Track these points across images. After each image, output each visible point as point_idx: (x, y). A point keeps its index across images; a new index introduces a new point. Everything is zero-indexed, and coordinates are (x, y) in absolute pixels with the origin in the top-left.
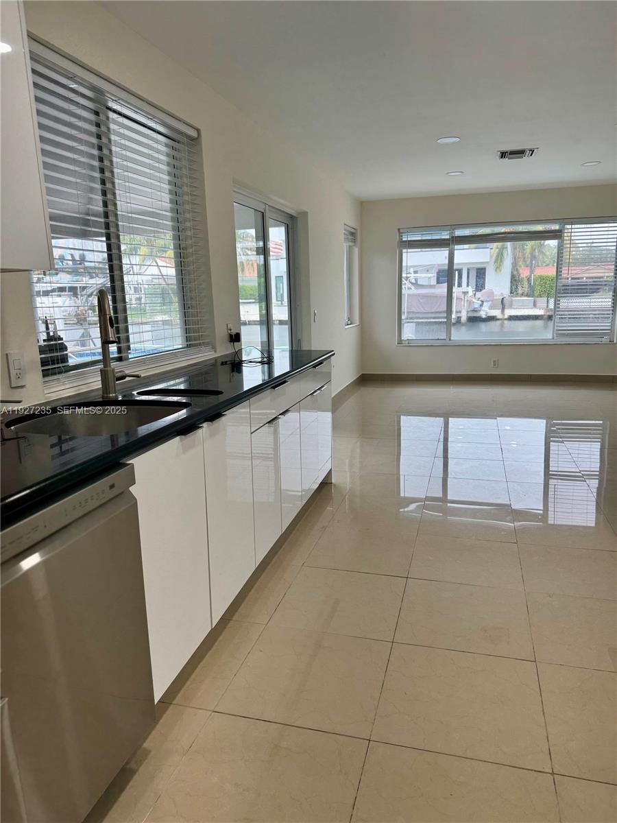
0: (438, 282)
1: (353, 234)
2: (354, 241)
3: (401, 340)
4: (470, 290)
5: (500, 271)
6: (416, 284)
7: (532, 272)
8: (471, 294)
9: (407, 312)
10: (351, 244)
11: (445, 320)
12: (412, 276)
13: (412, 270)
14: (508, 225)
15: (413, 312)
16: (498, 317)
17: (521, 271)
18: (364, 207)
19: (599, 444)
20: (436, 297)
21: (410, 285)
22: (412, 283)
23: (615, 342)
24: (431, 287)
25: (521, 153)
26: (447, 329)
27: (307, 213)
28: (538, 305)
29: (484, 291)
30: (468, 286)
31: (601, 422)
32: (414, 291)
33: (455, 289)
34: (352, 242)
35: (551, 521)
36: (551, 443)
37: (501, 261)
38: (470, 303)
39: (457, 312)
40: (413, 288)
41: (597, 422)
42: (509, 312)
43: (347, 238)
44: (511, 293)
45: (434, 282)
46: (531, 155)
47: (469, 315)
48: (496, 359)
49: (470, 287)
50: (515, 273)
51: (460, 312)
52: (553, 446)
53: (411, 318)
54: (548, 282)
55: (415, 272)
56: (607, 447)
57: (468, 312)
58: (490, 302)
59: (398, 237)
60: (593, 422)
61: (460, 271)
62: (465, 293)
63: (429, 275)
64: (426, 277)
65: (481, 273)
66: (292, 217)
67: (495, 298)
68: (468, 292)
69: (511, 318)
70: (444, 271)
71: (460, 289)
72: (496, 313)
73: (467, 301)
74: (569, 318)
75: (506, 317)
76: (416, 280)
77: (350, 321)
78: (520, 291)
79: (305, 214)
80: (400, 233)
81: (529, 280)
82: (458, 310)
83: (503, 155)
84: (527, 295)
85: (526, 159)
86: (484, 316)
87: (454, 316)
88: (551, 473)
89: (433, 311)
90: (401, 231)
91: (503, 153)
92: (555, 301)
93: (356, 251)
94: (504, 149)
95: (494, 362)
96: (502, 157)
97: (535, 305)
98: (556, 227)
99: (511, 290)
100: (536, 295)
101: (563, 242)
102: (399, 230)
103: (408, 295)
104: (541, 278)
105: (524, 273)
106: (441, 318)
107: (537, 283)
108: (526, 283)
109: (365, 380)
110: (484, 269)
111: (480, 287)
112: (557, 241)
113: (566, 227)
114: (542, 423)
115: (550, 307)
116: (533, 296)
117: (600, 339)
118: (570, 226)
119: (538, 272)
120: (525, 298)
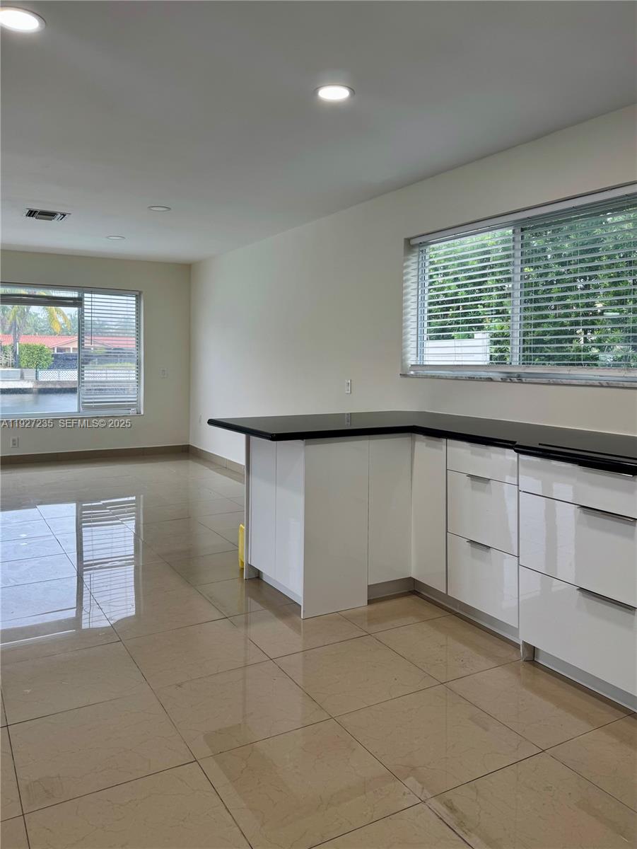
7: (16, 341)
14: (30, 287)
19: (134, 521)
23: (142, 413)
25: (49, 215)
28: (26, 377)
31: (134, 498)
35: (85, 626)
41: (131, 498)
46: (61, 219)
48: (16, 438)
52: (86, 533)
54: (36, 352)
56: (142, 522)
60: (126, 499)
74: (96, 390)
81: (13, 349)
83: (31, 213)
84: (12, 366)
85: (55, 222)
88: (85, 563)
91: (32, 211)
92: (79, 371)
94: (35, 208)
95: (14, 440)
96: (29, 216)
97: (22, 377)
98: (75, 295)
100: (23, 365)
101: (83, 310)
104: (28, 347)
107: (24, 353)
112: (76, 309)
113: (86, 295)
114: (72, 508)
115: (41, 379)
116: (20, 367)
117: (127, 411)
118: (89, 295)
119: (23, 341)
120: (10, 369)
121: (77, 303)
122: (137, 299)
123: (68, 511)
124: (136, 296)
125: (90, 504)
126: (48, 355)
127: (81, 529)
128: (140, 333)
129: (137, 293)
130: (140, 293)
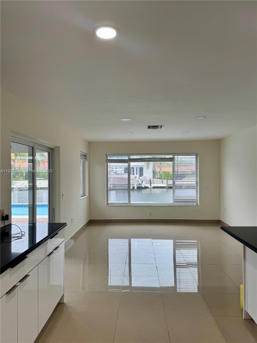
0: (125, 172)
1: (85, 156)
2: (86, 158)
3: (108, 203)
4: (138, 176)
5: (149, 169)
6: (116, 173)
7: (160, 170)
8: (138, 178)
9: (113, 185)
10: (84, 160)
11: (127, 188)
12: (114, 170)
13: (114, 167)
15: (115, 185)
16: (149, 187)
17: (156, 169)
18: (90, 144)
20: (124, 178)
21: (113, 173)
22: (115, 173)
23: (199, 205)
24: (122, 174)
25: (156, 127)
26: (128, 191)
27: (59, 147)
28: (164, 182)
29: (143, 177)
30: (136, 175)
31: (196, 241)
32: (115, 176)
33: (131, 175)
34: (84, 159)
36: (176, 250)
37: (149, 165)
38: (138, 181)
39: (133, 185)
40: (115, 175)
41: (195, 241)
42: (153, 185)
43: (82, 158)
44: (153, 177)
45: (123, 172)
46: (161, 128)
47: (138, 186)
48: (150, 212)
49: (137, 175)
50: (154, 170)
51: (134, 185)
52: (177, 252)
53: (114, 187)
54: (167, 174)
55: (116, 168)
57: (137, 185)
58: (145, 181)
59: (106, 158)
61: (133, 168)
62: (136, 177)
63: (121, 170)
64: (120, 170)
65: (141, 169)
66: (51, 149)
67: (147, 179)
68: (137, 177)
69: (154, 187)
70: (127, 168)
71: (134, 176)
72: (148, 185)
73: (137, 180)
75: (152, 187)
76: (116, 171)
77: (84, 195)
78: (156, 177)
79: (58, 148)
80: (106, 156)
81: (160, 173)
82: (133, 184)
83: (149, 127)
84: (159, 179)
85: (159, 129)
86: (143, 187)
87: (131, 186)
89: (123, 184)
90: (107, 155)
93: (87, 163)
94: (150, 125)
96: (149, 128)
97: (162, 183)
98: (171, 156)
99: (153, 176)
100: (163, 178)
101: (174, 163)
102: (106, 155)
103: (113, 177)
104: (164, 172)
105: (158, 170)
106: (126, 187)
107: (163, 174)
108: (159, 175)
109: (91, 223)
110: (142, 168)
111: (141, 174)
112: (172, 162)
113: (175, 156)
114: (171, 242)
115: (168, 183)
116: (162, 179)
117: (193, 204)
118: (177, 156)
119: (163, 170)
120: (159, 180)
121: (172, 160)
122: (196, 157)
123: (170, 243)
124: (196, 155)
125: (179, 241)
126: (171, 174)
127: (175, 250)
128: (197, 171)
129: (196, 154)
130: (197, 154)
